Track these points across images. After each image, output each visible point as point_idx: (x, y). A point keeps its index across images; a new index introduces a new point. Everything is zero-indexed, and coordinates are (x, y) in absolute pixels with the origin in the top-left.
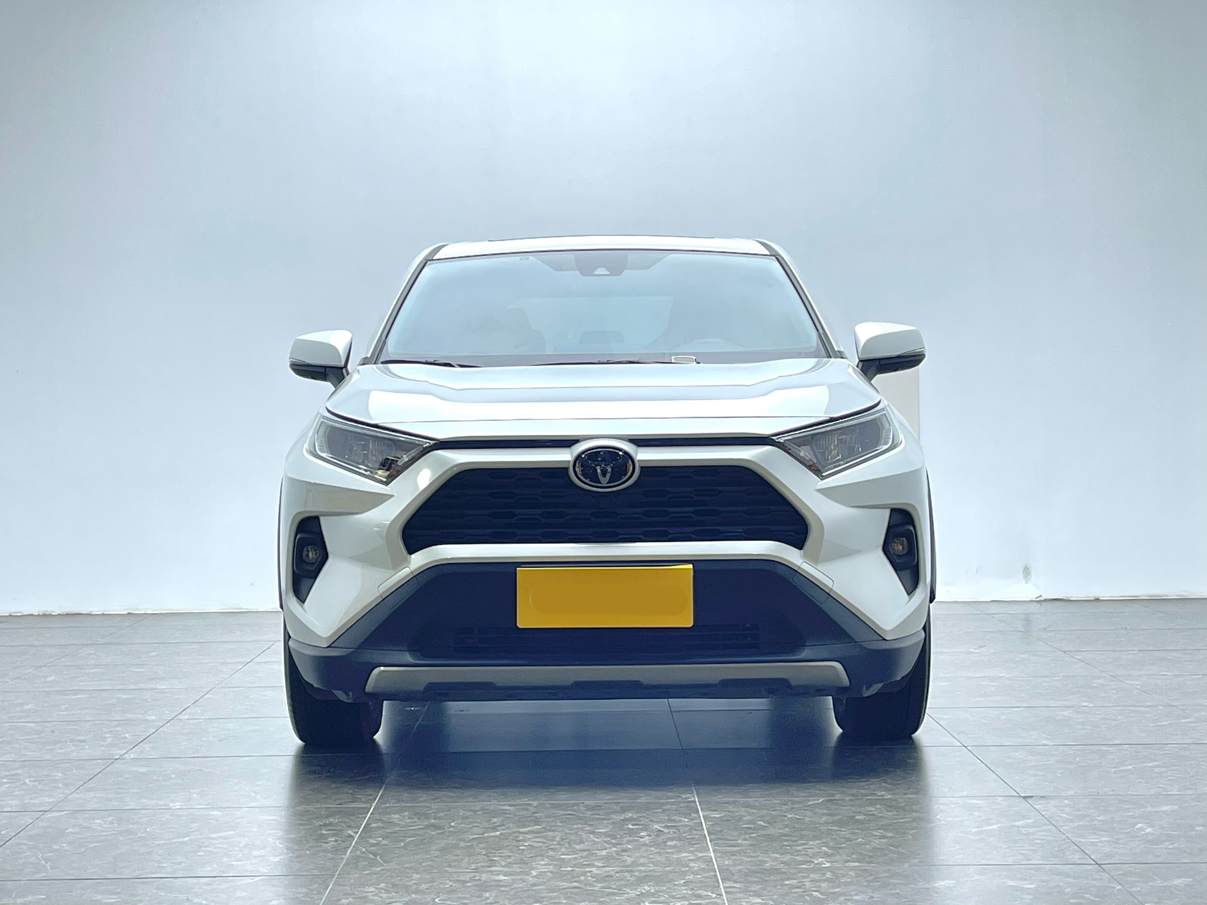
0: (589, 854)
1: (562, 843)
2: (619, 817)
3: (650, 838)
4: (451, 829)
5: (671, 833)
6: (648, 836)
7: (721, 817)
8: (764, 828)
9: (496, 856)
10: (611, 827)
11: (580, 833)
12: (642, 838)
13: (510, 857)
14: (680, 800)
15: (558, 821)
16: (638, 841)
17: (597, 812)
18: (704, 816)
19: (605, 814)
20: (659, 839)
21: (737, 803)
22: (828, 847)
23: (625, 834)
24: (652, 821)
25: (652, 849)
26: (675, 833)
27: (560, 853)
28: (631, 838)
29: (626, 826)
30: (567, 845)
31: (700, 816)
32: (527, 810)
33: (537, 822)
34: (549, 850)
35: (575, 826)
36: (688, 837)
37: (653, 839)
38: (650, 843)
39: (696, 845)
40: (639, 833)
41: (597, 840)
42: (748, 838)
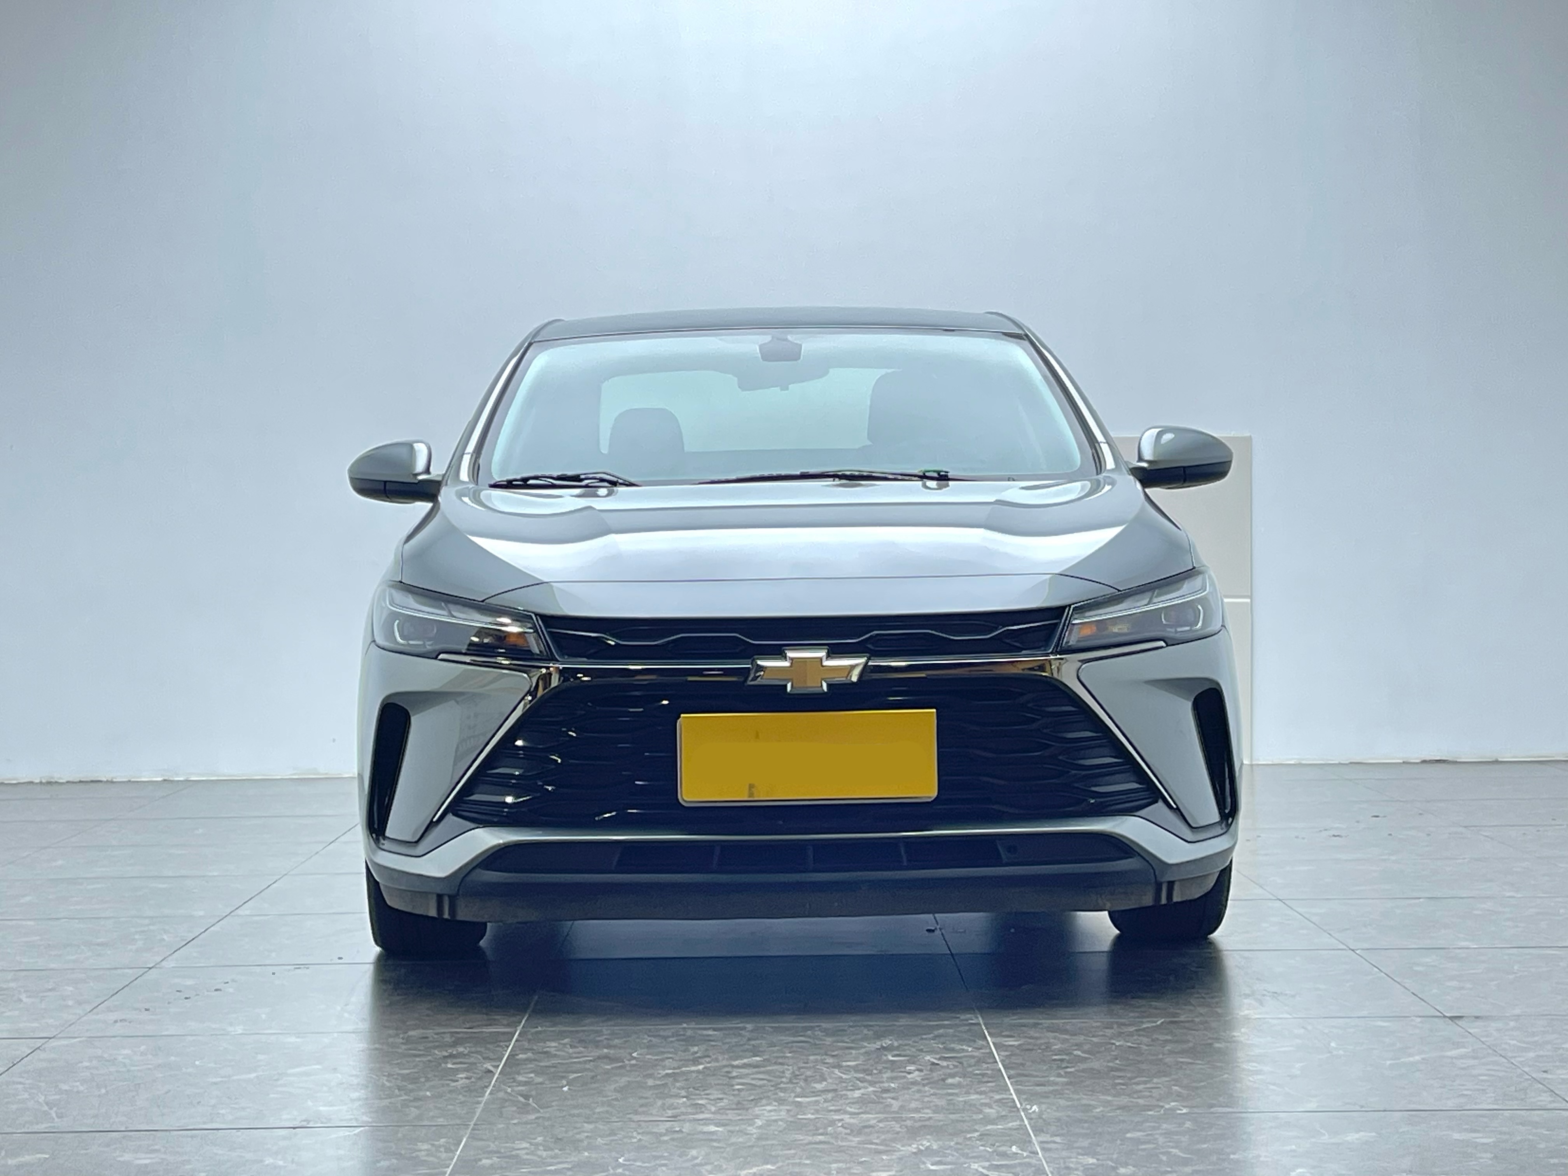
0: (837, 1096)
1: (795, 1081)
2: (872, 1045)
3: (922, 1074)
4: (634, 1062)
5: (951, 1067)
6: (918, 1070)
7: (1019, 1045)
8: (1084, 1060)
9: (702, 1099)
10: (862, 1059)
11: (819, 1067)
12: (909, 1073)
13: (721, 1100)
14: (957, 1022)
15: (786, 1051)
16: (905, 1077)
17: (840, 1038)
18: (994, 1044)
19: (853, 1041)
20: (935, 1074)
21: (1040, 1026)
22: (1181, 1086)
23: (884, 1068)
24: (921, 1051)
25: (927, 1088)
26: (955, 1067)
27: (793, 1095)
28: (895, 1074)
29: (885, 1058)
30: (802, 1083)
31: (988, 1043)
32: (739, 1035)
33: (756, 1052)
34: (778, 1091)
35: (812, 1057)
36: (977, 1072)
37: (925, 1075)
38: (922, 1080)
39: (990, 1084)
40: (905, 1067)
41: (844, 1076)
42: (1063, 1073)
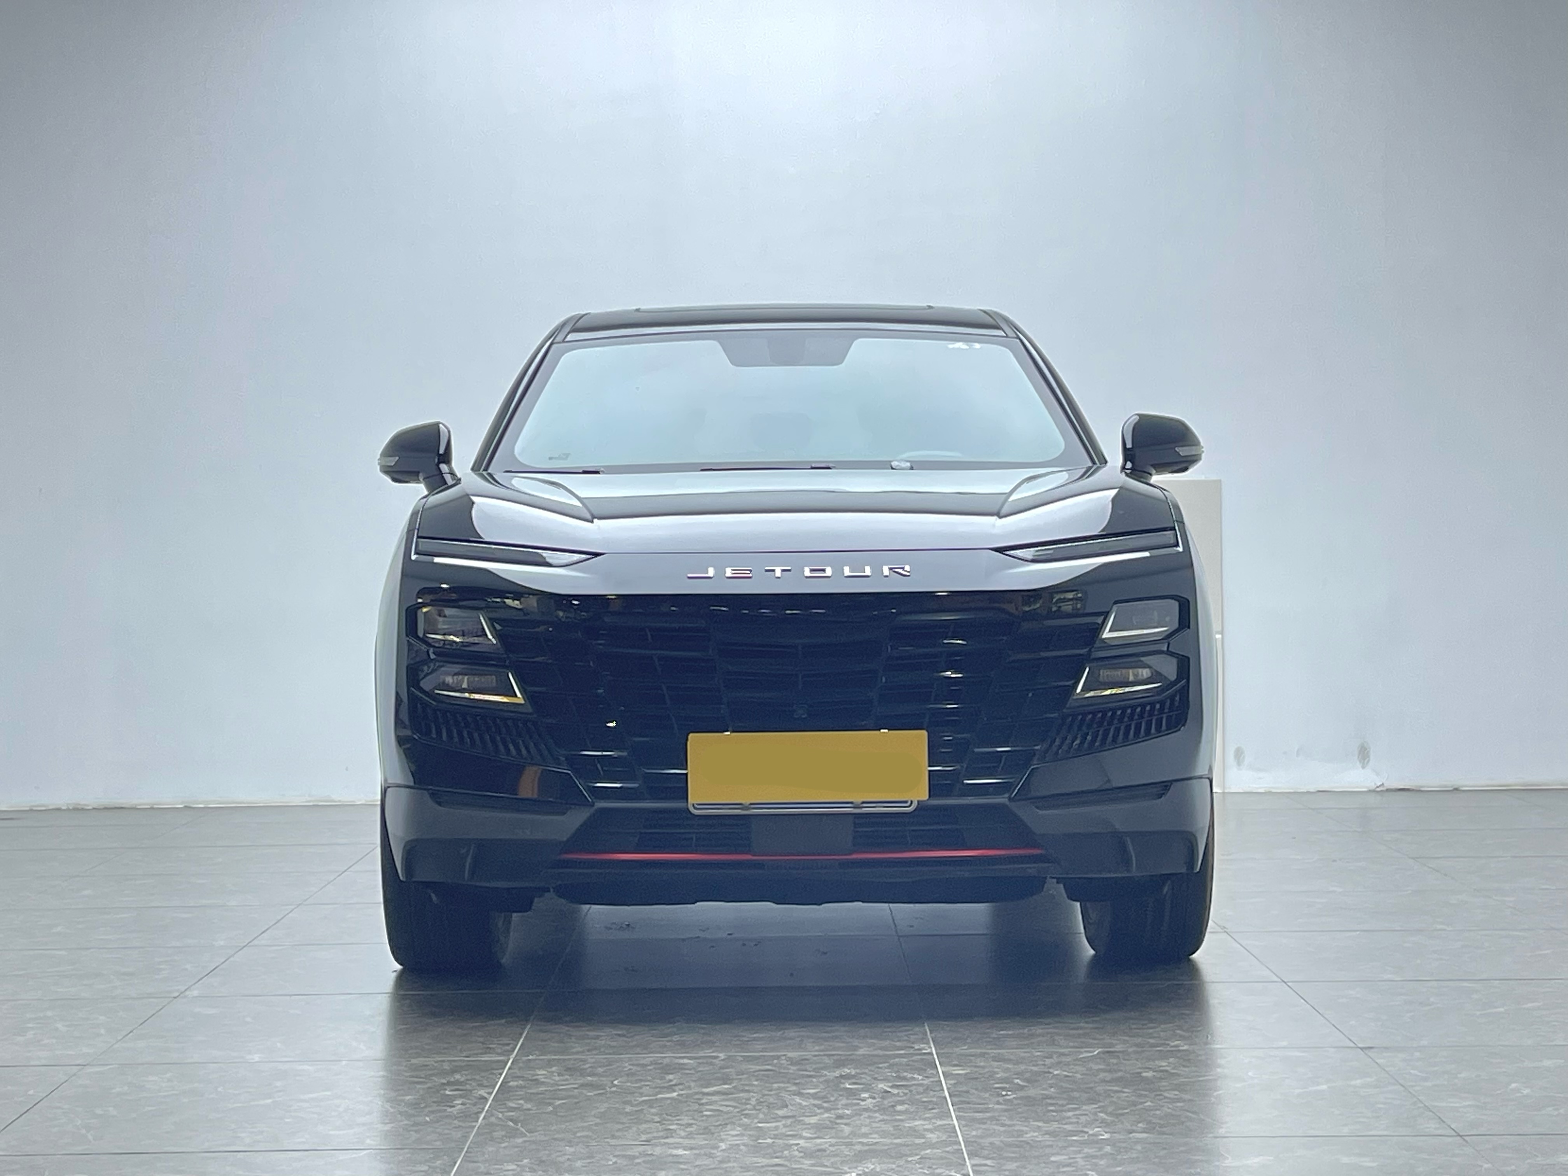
0: (794, 1122)
1: (758, 1107)
2: (832, 1074)
3: (874, 1101)
4: (614, 1089)
5: (901, 1094)
7: (966, 1074)
8: (1022, 1088)
9: (673, 1124)
10: (822, 1086)
11: (783, 1095)
12: (863, 1100)
13: (690, 1125)
14: (911, 1051)
15: (753, 1079)
16: (858, 1104)
17: (803, 1067)
18: (943, 1072)
19: (814, 1070)
20: (886, 1102)
21: (986, 1056)
22: (1106, 1113)
24: (875, 1079)
25: (877, 1115)
26: (905, 1094)
27: (756, 1121)
28: (849, 1101)
30: (765, 1110)
31: (938, 1072)
32: (711, 1064)
33: (726, 1080)
34: (742, 1117)
35: (775, 1085)
36: (925, 1099)
37: (878, 1101)
38: (874, 1107)
39: (935, 1111)
40: (860, 1095)
41: (804, 1103)
42: (1001, 1101)
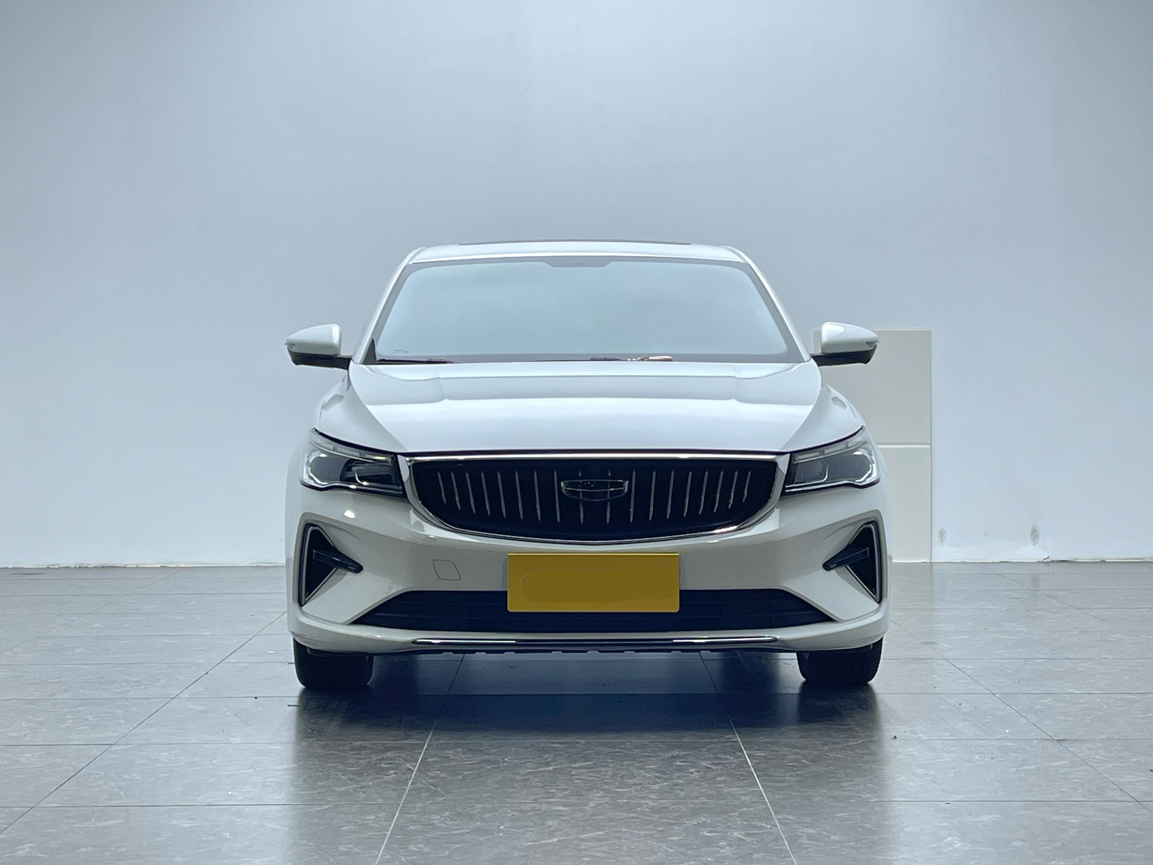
0: (643, 787)
1: (615, 778)
2: (666, 754)
3: (700, 774)
4: (506, 764)
5: (719, 770)
6: (697, 771)
7: (766, 756)
8: (808, 766)
9: (553, 789)
10: (659, 763)
11: (630, 769)
12: (692, 773)
13: (566, 789)
14: (723, 740)
15: (608, 758)
16: (688, 776)
17: (643, 750)
18: (748, 755)
19: (653, 752)
20: (708, 775)
21: (779, 743)
22: (873, 784)
23: (674, 770)
25: (703, 783)
26: (722, 770)
27: (614, 787)
28: (681, 774)
29: (674, 763)
30: (619, 779)
31: (744, 755)
32: (576, 747)
33: (587, 758)
34: (603, 784)
35: (625, 763)
36: (737, 773)
38: (700, 778)
39: (745, 781)
40: (688, 770)
41: (647, 775)
42: (794, 775)
